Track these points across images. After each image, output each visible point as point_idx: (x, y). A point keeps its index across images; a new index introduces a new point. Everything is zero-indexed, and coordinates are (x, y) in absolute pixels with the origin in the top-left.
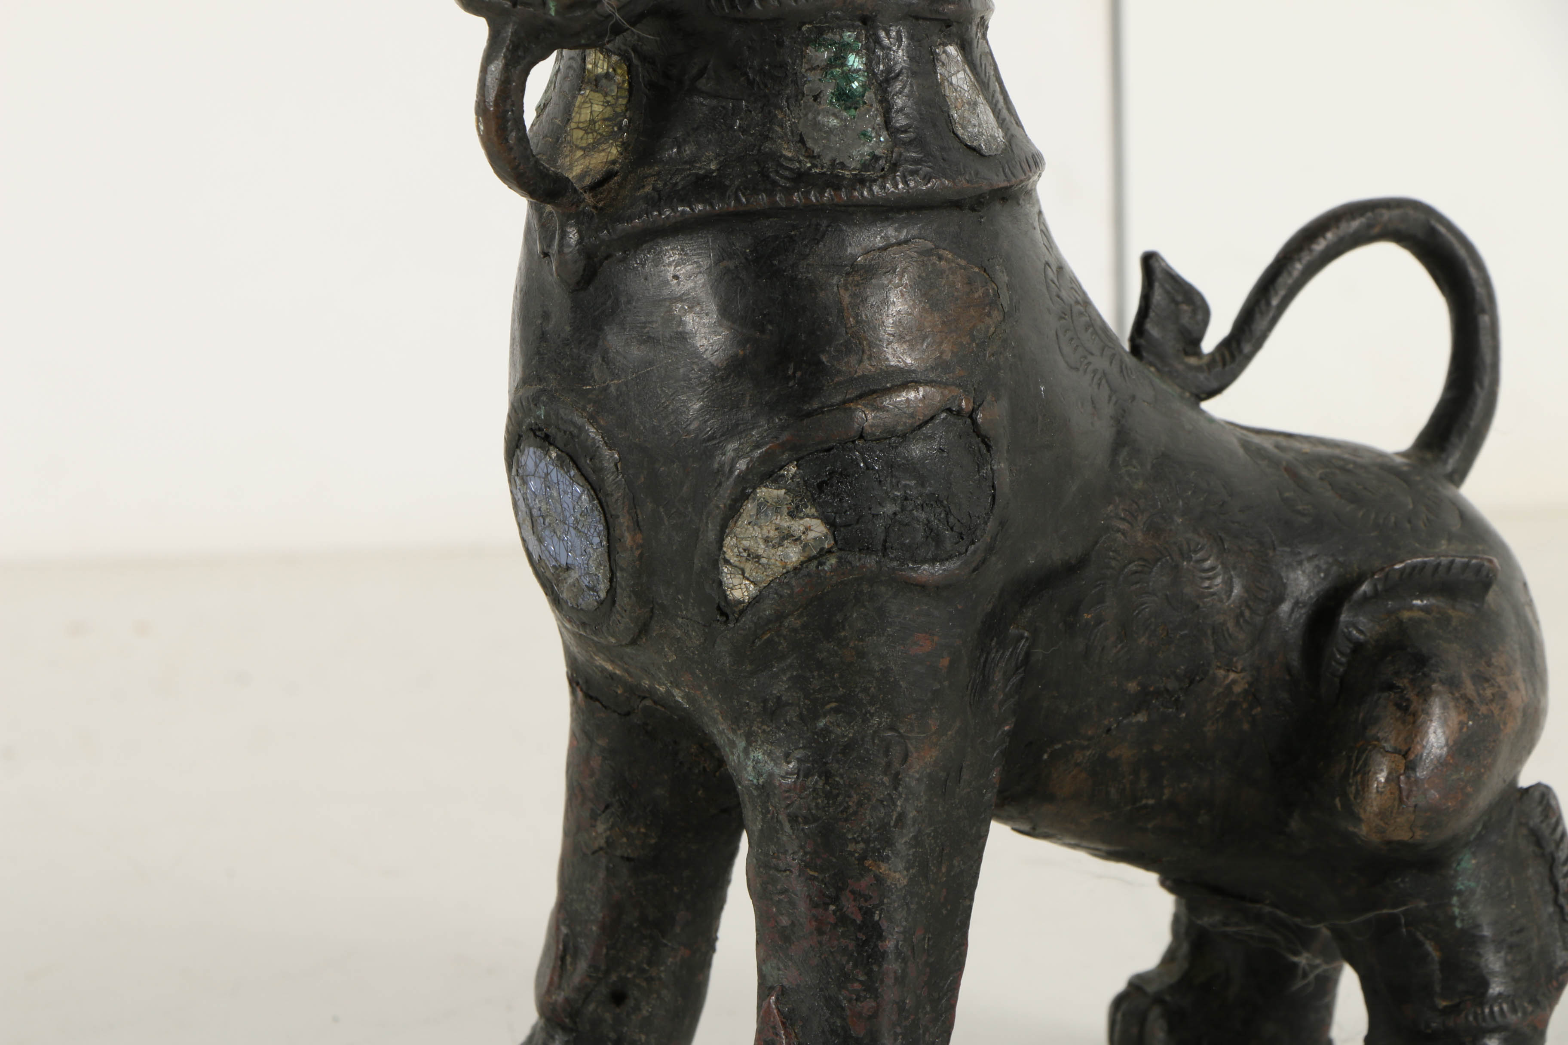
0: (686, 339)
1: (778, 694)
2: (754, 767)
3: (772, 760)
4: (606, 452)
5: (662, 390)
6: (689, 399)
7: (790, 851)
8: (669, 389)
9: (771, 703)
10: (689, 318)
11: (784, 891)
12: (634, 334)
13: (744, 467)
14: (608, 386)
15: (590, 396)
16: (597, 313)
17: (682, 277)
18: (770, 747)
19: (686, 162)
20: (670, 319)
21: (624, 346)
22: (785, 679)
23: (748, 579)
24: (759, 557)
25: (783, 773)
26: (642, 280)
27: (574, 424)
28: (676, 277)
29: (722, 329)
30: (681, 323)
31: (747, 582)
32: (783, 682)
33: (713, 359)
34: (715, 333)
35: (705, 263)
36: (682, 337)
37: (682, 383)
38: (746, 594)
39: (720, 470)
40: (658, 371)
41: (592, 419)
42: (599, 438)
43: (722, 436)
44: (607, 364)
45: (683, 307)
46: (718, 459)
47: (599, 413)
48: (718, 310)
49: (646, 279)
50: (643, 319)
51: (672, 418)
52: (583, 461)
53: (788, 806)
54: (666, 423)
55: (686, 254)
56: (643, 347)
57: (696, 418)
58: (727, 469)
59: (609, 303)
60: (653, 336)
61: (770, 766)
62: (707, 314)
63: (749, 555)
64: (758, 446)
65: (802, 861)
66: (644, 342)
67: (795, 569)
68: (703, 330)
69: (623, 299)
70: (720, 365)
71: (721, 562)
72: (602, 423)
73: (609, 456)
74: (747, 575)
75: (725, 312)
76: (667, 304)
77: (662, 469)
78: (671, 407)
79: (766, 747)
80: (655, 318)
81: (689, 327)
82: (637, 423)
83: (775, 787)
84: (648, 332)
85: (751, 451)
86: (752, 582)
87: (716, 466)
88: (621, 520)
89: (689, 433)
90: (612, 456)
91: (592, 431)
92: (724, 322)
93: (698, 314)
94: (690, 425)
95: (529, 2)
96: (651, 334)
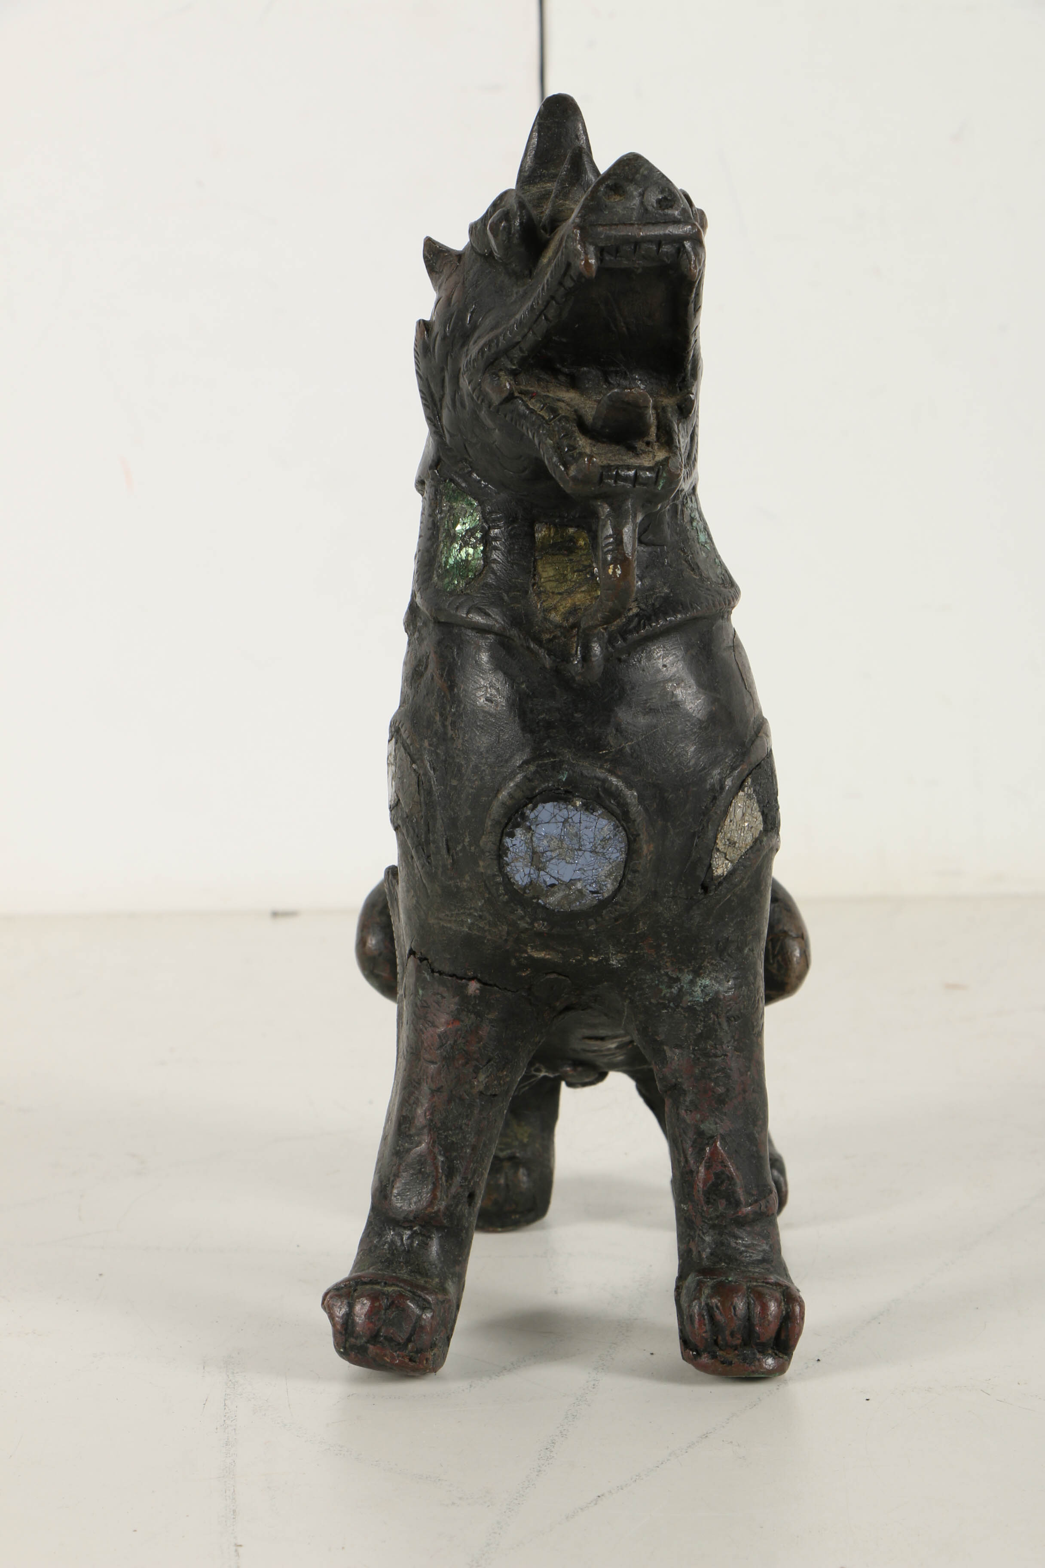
0: (679, 706)
1: (727, 936)
2: (702, 991)
3: (717, 982)
4: (628, 793)
5: (667, 743)
6: (687, 745)
8: (671, 741)
9: (721, 943)
10: (678, 692)
11: (722, 1070)
12: (639, 709)
13: (730, 783)
14: (624, 748)
15: (607, 757)
16: (606, 700)
17: (668, 665)
18: (715, 974)
20: (664, 694)
21: (633, 718)
22: (732, 925)
23: (727, 859)
24: (735, 843)
25: (725, 989)
26: (641, 672)
27: (598, 779)
28: (665, 666)
29: (700, 695)
30: (673, 695)
31: (727, 862)
32: (731, 927)
33: (699, 716)
34: (698, 698)
35: (680, 654)
36: (676, 705)
37: (680, 735)
38: (725, 870)
39: (713, 789)
40: (661, 730)
41: (612, 772)
42: (620, 784)
43: (709, 766)
44: (621, 733)
45: (673, 685)
46: (709, 782)
47: (616, 767)
48: (695, 683)
49: (643, 670)
50: (645, 698)
51: (676, 760)
52: (607, 802)
54: (672, 764)
55: (667, 650)
56: (647, 717)
57: (693, 757)
58: (717, 787)
59: (616, 691)
60: (654, 708)
61: (716, 987)
62: (690, 687)
63: (730, 843)
64: (733, 769)
65: (733, 1046)
66: (647, 713)
67: (751, 847)
68: (689, 698)
69: (628, 687)
70: (704, 719)
71: (715, 850)
72: (619, 774)
73: (631, 795)
74: (727, 857)
75: (700, 684)
76: (662, 685)
77: (671, 796)
78: (675, 753)
79: (714, 975)
80: (653, 696)
81: (680, 697)
82: (649, 768)
83: (720, 1000)
84: (650, 706)
85: (731, 772)
86: (730, 861)
87: (708, 787)
88: (641, 836)
89: (690, 768)
90: (633, 794)
91: (614, 780)
92: (701, 690)
93: (684, 688)
94: (689, 762)
95: (646, 482)
96: (652, 707)
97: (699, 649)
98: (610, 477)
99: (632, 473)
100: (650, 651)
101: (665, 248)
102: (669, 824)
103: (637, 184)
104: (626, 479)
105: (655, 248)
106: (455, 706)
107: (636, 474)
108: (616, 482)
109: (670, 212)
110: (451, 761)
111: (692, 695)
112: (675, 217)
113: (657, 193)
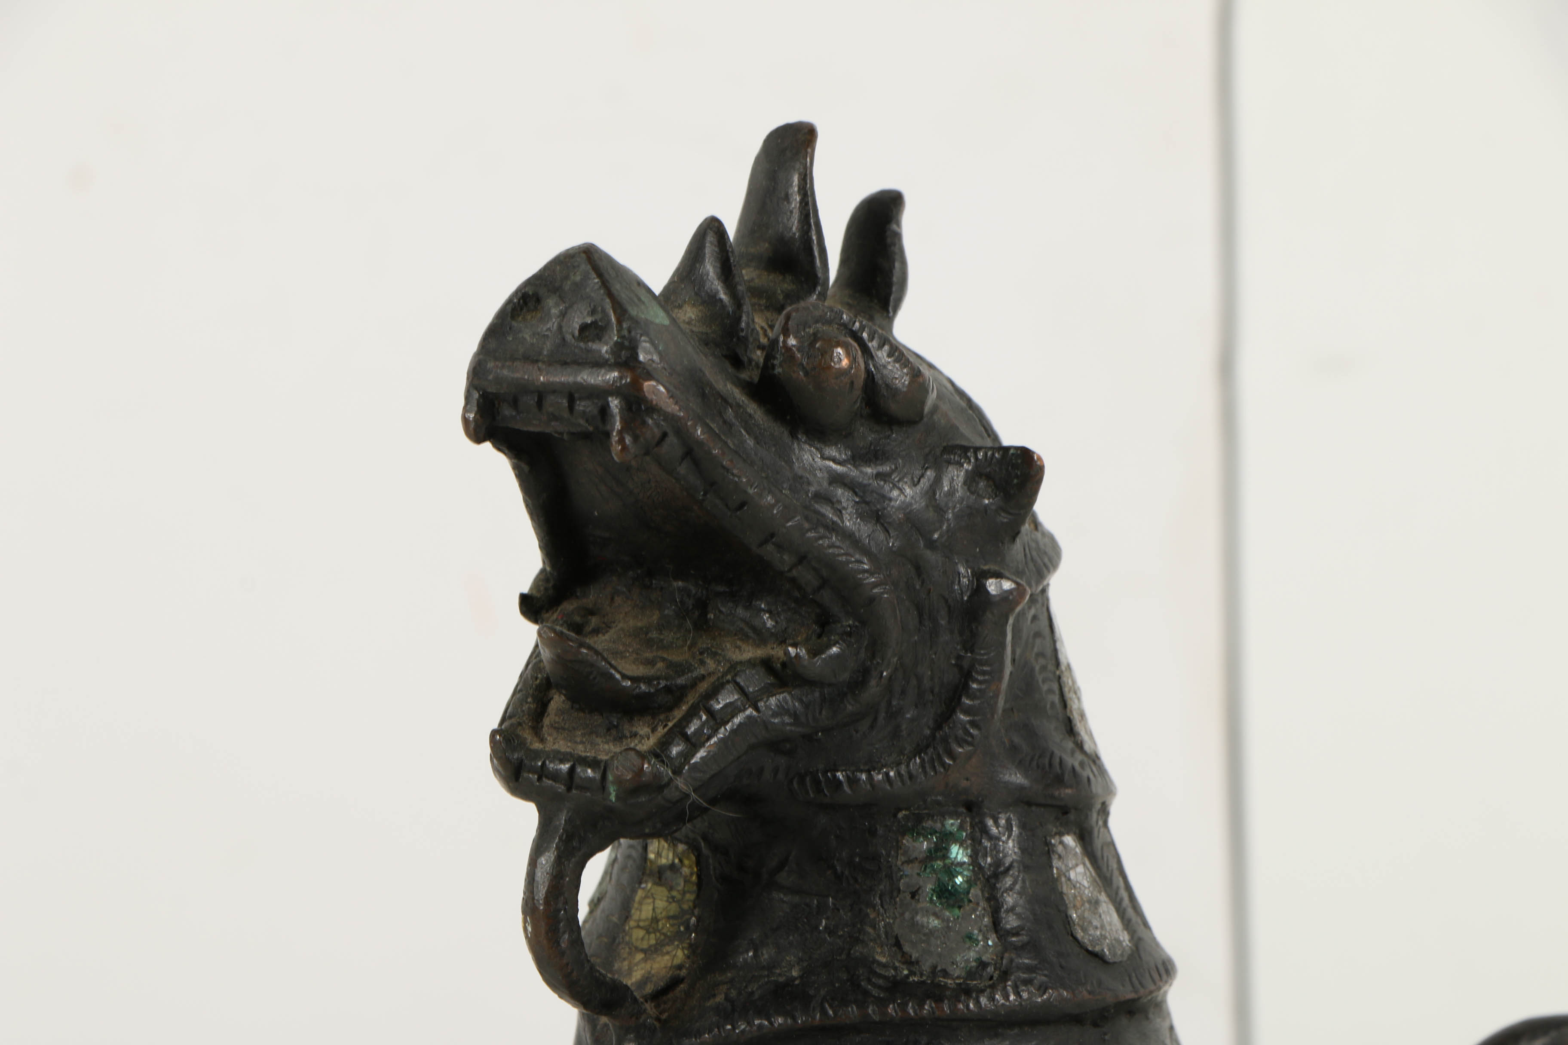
19: (763, 968)
95: (586, 785)
98: (532, 770)
99: (565, 767)
101: (581, 406)
103: (562, 298)
104: (555, 776)
105: (565, 402)
107: (572, 770)
108: (539, 779)
109: (594, 346)
112: (601, 356)
113: (585, 313)
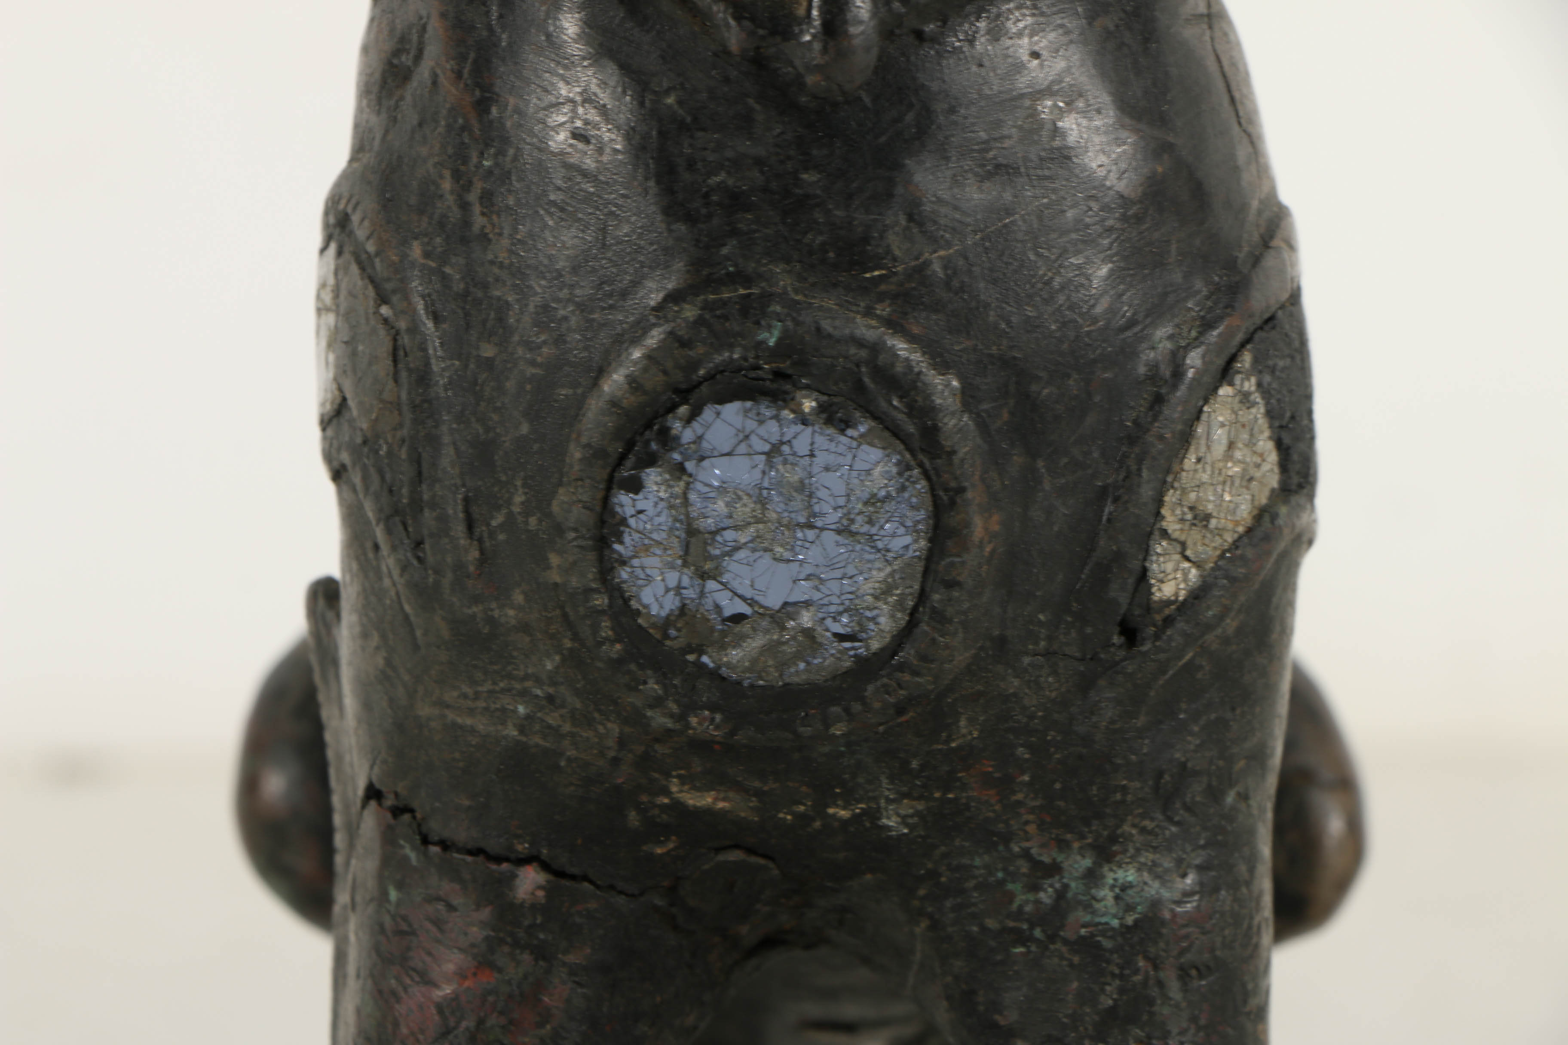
0: (1068, 158)
1: (1183, 759)
2: (1117, 898)
3: (1157, 877)
4: (936, 381)
5: (1038, 255)
6: (1089, 262)
7: (1175, 1031)
8: (1049, 249)
9: (1167, 777)
10: (1069, 122)
12: (968, 164)
13: (1198, 363)
14: (927, 264)
15: (883, 287)
16: (883, 139)
17: (1045, 54)
18: (1151, 856)
20: (1032, 128)
21: (951, 188)
22: (1196, 729)
23: (1187, 559)
24: (1208, 517)
25: (1177, 896)
26: (974, 68)
27: (860, 343)
28: (1035, 55)
29: (1125, 134)
30: (1056, 131)
31: (1186, 565)
33: (1121, 186)
34: (1118, 142)
35: (1074, 25)
36: (1061, 157)
37: (1074, 236)
38: (1182, 586)
39: (1153, 376)
40: (1024, 221)
41: (895, 325)
42: (916, 357)
43: (1147, 316)
44: (921, 225)
45: (1055, 106)
46: (1144, 357)
47: (906, 314)
48: (1114, 101)
49: (981, 65)
50: (983, 135)
51: (1061, 299)
52: (883, 404)
53: (1183, 952)
54: (1050, 309)
55: (1042, 14)
56: (987, 185)
57: (1105, 292)
58: (1166, 372)
59: (910, 117)
60: (1005, 162)
61: (1154, 888)
62: (1099, 111)
63: (1195, 518)
64: (1207, 325)
66: (990, 176)
67: (1249, 531)
68: (1097, 139)
69: (940, 107)
70: (1133, 195)
71: (1156, 535)
72: (916, 330)
73: (943, 388)
74: (1187, 553)
75: (1125, 104)
76: (1027, 103)
77: (1046, 391)
78: (1058, 279)
79: (1147, 857)
80: (1006, 132)
81: (1072, 138)
82: (991, 319)
83: (1163, 923)
84: (995, 158)
85: (1201, 334)
86: (1193, 563)
87: (1142, 370)
88: (969, 495)
89: (1095, 320)
90: (948, 385)
91: (901, 347)
92: (1127, 121)
93: (1084, 113)
94: (1093, 306)
96: (1001, 160)
97: (1122, 15)
100: (998, 16)
102: (1040, 464)
106: (492, 151)
110: (480, 294)
111: (1105, 133)
